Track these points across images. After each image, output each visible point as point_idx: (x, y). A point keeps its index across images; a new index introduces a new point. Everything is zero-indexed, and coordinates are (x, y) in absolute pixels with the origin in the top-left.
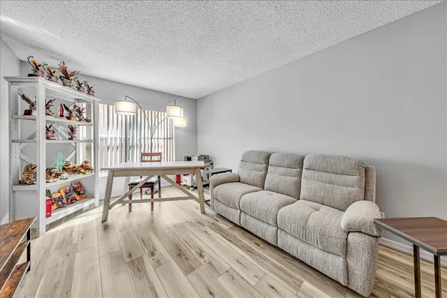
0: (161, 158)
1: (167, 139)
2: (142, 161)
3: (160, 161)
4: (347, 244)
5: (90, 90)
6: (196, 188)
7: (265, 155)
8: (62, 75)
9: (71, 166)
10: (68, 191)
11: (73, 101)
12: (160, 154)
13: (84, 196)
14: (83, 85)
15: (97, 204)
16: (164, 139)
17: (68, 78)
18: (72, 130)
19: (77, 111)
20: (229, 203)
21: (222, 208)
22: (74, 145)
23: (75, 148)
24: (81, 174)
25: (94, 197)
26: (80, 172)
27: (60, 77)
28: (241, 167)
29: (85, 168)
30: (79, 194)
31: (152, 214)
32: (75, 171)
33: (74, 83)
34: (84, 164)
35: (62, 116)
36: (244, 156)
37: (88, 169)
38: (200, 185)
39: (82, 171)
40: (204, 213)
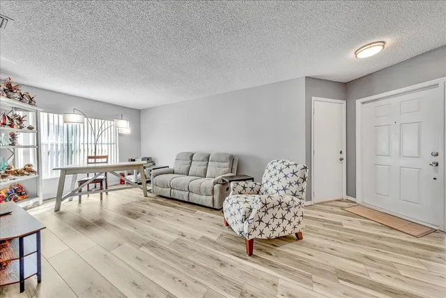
0: (107, 160)
1: (111, 144)
2: (88, 163)
3: (107, 162)
4: (213, 190)
5: (31, 101)
6: (140, 184)
7: (190, 155)
8: (6, 88)
9: (13, 170)
10: (9, 192)
11: (11, 109)
12: (107, 157)
13: (25, 196)
14: (24, 96)
15: (41, 202)
16: (108, 144)
17: (12, 91)
18: (13, 136)
19: (17, 119)
20: (164, 185)
21: (160, 190)
22: (12, 150)
23: (14, 153)
24: (25, 176)
25: (37, 196)
26: (23, 174)
27: (5, 90)
28: (176, 163)
29: (28, 170)
30: (21, 195)
31: (101, 202)
32: (17, 173)
33: (17, 95)
34: (27, 167)
35: (4, 124)
36: (178, 156)
37: (32, 172)
38: (144, 181)
39: (26, 173)
40: (146, 196)
